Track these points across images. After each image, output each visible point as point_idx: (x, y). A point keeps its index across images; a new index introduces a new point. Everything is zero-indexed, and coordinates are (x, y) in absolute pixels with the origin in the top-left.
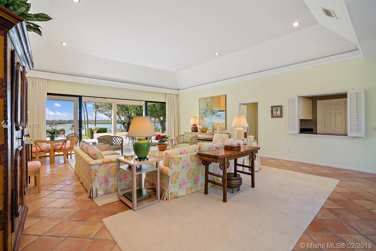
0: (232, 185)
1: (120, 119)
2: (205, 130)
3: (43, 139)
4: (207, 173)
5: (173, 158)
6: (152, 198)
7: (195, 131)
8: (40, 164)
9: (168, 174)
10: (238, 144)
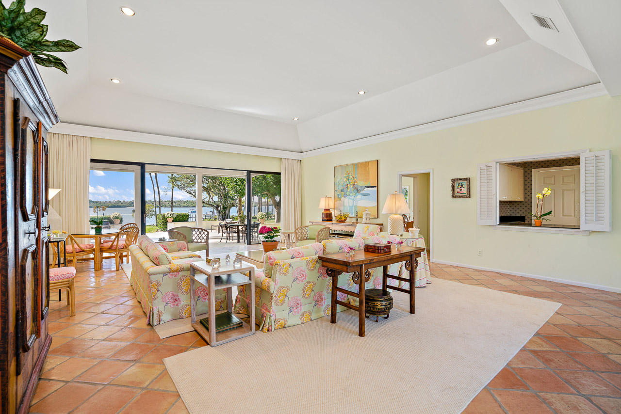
0: (375, 309)
1: (211, 200)
2: (343, 219)
3: (85, 232)
4: (335, 288)
5: (277, 264)
6: (243, 328)
7: (327, 220)
8: (75, 272)
9: (269, 290)
10: (388, 242)
